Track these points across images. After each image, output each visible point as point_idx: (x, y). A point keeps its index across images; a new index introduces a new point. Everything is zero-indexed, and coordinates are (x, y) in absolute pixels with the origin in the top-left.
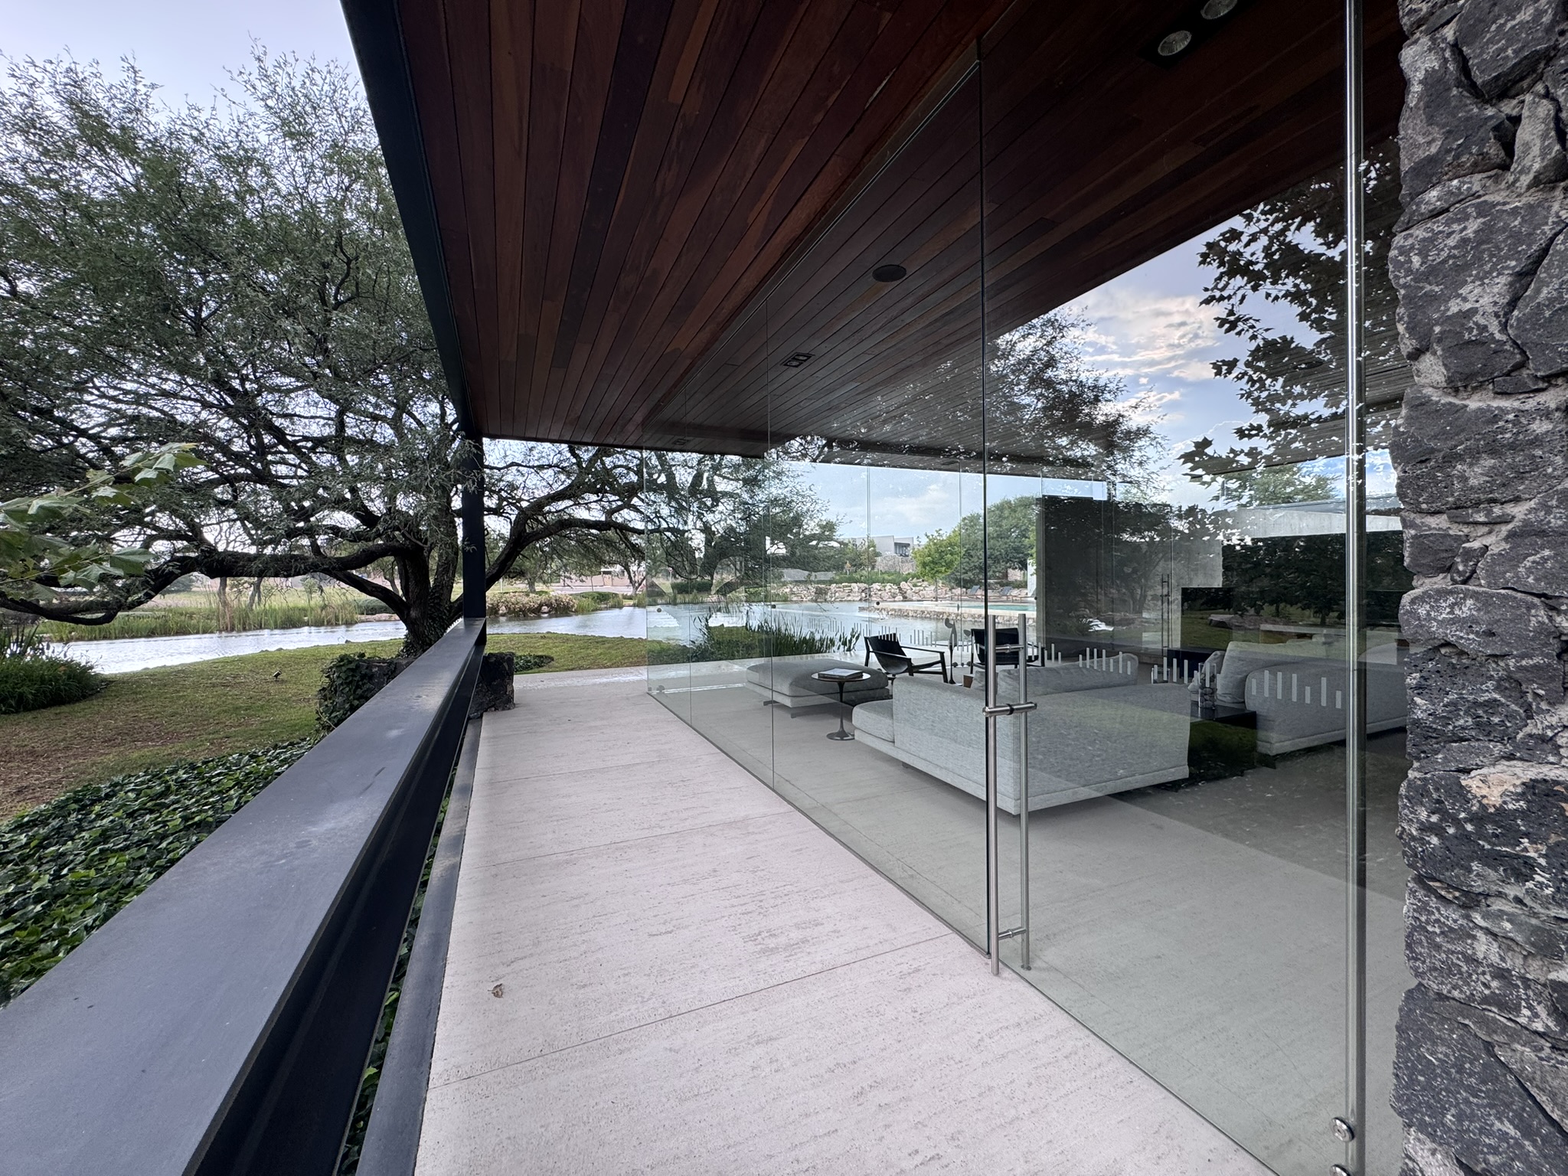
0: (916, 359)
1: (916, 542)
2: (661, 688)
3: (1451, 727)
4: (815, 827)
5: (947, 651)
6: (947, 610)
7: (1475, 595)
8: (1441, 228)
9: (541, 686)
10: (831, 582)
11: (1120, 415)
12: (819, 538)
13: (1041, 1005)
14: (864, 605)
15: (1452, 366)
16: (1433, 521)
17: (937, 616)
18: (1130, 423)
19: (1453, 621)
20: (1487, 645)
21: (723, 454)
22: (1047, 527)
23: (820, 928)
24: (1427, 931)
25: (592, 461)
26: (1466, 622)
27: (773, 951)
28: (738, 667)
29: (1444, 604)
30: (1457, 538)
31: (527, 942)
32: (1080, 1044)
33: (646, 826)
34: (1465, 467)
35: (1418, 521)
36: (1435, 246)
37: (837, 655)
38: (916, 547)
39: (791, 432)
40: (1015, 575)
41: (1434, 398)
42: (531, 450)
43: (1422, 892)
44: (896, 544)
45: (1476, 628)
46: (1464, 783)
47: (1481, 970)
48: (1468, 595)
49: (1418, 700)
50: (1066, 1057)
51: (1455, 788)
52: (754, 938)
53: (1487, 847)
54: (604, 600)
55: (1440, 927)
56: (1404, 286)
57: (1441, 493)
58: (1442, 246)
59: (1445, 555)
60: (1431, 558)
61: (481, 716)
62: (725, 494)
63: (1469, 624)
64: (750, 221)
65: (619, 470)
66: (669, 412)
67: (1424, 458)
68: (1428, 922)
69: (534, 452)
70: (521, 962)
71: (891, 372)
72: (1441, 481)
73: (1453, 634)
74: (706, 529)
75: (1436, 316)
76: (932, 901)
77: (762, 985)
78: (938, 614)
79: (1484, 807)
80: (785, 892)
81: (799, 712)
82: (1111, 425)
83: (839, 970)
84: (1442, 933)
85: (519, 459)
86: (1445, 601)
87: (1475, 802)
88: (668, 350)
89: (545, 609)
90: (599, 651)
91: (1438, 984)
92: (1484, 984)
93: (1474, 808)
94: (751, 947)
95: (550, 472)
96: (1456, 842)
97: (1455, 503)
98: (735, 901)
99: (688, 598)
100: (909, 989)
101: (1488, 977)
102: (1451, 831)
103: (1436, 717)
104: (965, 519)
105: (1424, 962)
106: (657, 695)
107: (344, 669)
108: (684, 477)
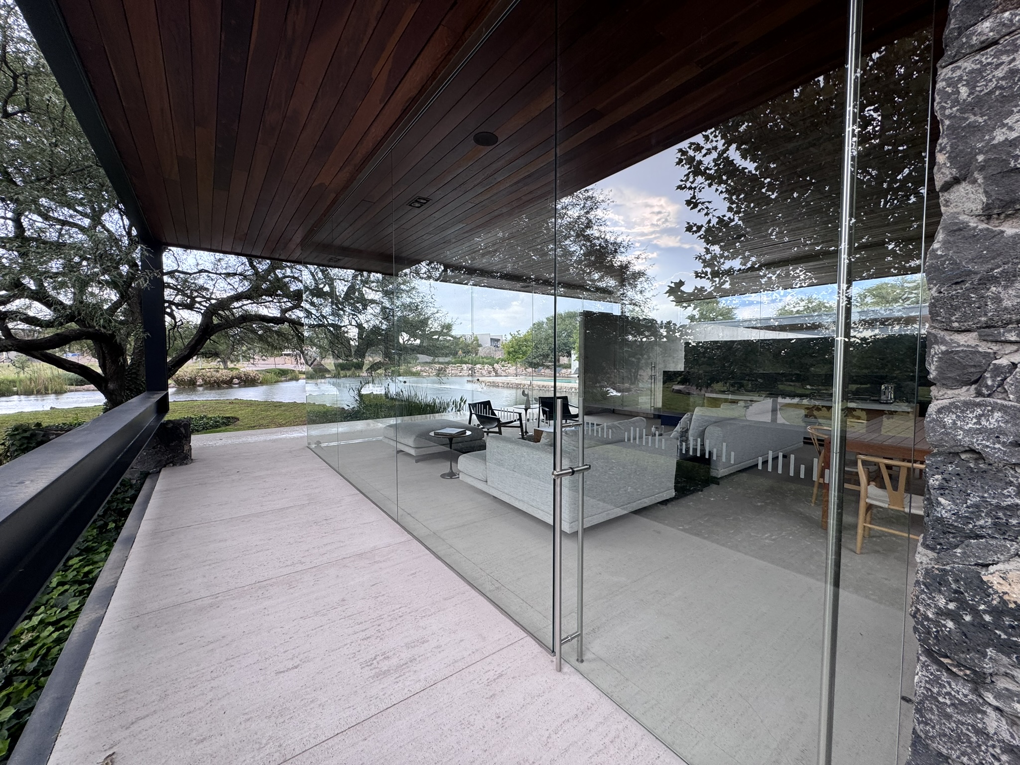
0: (505, 210)
1: (504, 338)
2: (318, 443)
3: (971, 526)
4: (428, 552)
5: (523, 412)
6: (523, 382)
7: (1003, 409)
8: (989, 60)
9: (220, 443)
10: (448, 363)
11: (629, 262)
12: (440, 333)
13: (591, 694)
14: (470, 378)
15: (993, 193)
16: (963, 339)
17: (517, 386)
18: (634, 268)
19: (980, 431)
20: (1013, 455)
21: (370, 272)
22: (585, 331)
23: (426, 645)
24: (938, 701)
25: (269, 271)
26: (994, 433)
27: (386, 673)
28: (380, 425)
29: (970, 415)
30: (986, 355)
31: (154, 698)
32: (620, 727)
33: (289, 563)
34: (1000, 289)
35: (947, 338)
36: (983, 77)
37: (450, 416)
38: (504, 342)
39: (417, 258)
40: (564, 360)
41: (972, 224)
42: (219, 260)
43: (935, 667)
44: (491, 339)
45: (1003, 439)
46: (985, 578)
47: (991, 743)
48: (995, 408)
49: (942, 500)
50: (612, 742)
51: (976, 582)
52: (369, 664)
53: (1003, 636)
54: (283, 375)
55: (950, 699)
56: (949, 117)
57: (974, 313)
58: (990, 77)
59: (973, 370)
60: (959, 372)
61: (160, 472)
62: (373, 301)
63: (996, 434)
64: (374, 76)
65: (287, 280)
66: (322, 236)
67: (960, 280)
68: (939, 694)
69: (223, 263)
70: (141, 722)
71: (487, 218)
72: (974, 302)
73: (979, 443)
74: (359, 326)
75: (979, 145)
76: (513, 609)
77: (374, 711)
78: (518, 385)
79: (1004, 602)
80: (400, 614)
81: (421, 459)
82: (624, 268)
83: (439, 685)
84: (953, 704)
85: (209, 267)
86: (972, 412)
87: (995, 597)
88: (316, 184)
89: (235, 381)
90: (277, 413)
91: (947, 750)
92: (993, 755)
93: (995, 602)
94: (368, 672)
95: (237, 278)
96: (972, 629)
97: (986, 322)
98: (357, 628)
99: (349, 373)
100: (494, 695)
101: (998, 751)
102: (968, 618)
103: (959, 517)
104: (534, 324)
105: (933, 727)
106: (315, 449)
107: (18, 437)
108: (341, 288)
